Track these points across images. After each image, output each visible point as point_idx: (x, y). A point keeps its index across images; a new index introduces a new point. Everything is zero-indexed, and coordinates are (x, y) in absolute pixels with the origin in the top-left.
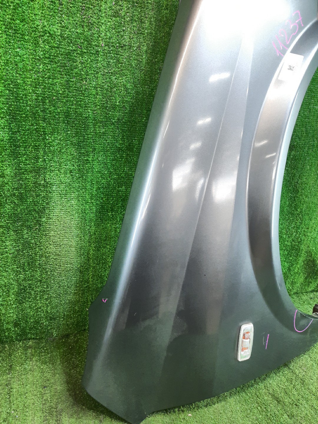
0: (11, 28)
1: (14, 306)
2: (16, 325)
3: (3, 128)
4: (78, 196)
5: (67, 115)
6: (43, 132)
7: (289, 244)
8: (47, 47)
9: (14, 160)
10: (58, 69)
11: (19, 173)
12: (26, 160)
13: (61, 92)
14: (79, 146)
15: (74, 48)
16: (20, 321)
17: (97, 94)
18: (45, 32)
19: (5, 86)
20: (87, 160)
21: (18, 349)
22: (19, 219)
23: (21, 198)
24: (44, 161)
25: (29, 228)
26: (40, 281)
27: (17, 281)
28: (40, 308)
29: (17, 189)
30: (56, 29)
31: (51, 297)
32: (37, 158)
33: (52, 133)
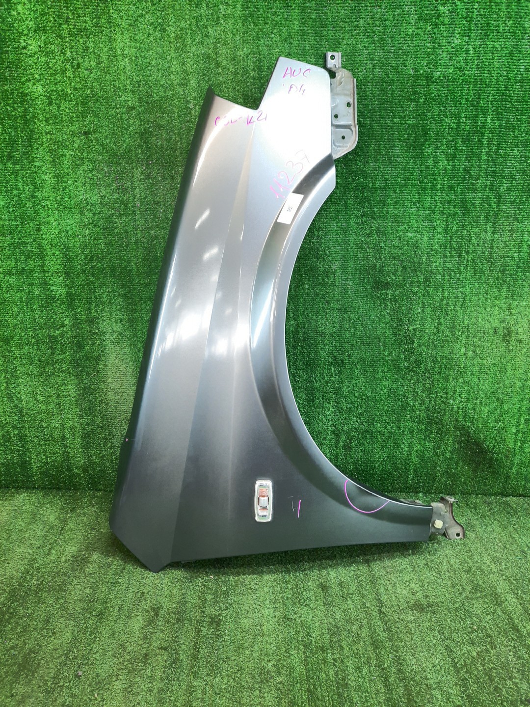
0: (61, 205)
1: (80, 450)
2: (85, 471)
3: (61, 285)
4: (130, 345)
5: (113, 269)
6: (93, 286)
7: (423, 414)
8: (90, 214)
9: (71, 311)
10: (102, 231)
11: (76, 324)
12: (81, 311)
13: (106, 250)
14: (126, 297)
15: (113, 212)
16: (88, 467)
17: (138, 248)
18: (88, 203)
19: (59, 251)
20: (136, 309)
21: (87, 497)
22: (78, 365)
23: (80, 346)
24: (96, 311)
25: (88, 374)
26: (102, 427)
27: (81, 425)
28: (105, 457)
29: (76, 337)
30: (95, 199)
31: (115, 446)
32: (90, 309)
33: (101, 287)
